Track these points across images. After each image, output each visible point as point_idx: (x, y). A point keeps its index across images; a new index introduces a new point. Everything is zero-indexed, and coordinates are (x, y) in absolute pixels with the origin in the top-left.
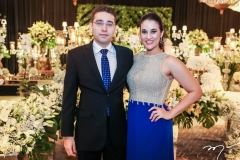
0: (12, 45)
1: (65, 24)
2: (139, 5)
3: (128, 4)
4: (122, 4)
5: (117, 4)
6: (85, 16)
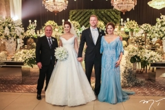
0: (38, 32)
1: (63, 21)
2: (102, 8)
3: (96, 8)
4: (93, 9)
5: (90, 9)
6: (73, 16)
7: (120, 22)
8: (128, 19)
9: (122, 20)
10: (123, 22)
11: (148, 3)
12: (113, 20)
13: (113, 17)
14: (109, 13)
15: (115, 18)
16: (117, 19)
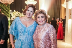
7: (10, 12)
8: (15, 11)
9: (11, 11)
10: (12, 12)
11: (25, 2)
12: (5, 11)
13: (5, 9)
14: (2, 6)
15: (7, 9)
16: (8, 10)
